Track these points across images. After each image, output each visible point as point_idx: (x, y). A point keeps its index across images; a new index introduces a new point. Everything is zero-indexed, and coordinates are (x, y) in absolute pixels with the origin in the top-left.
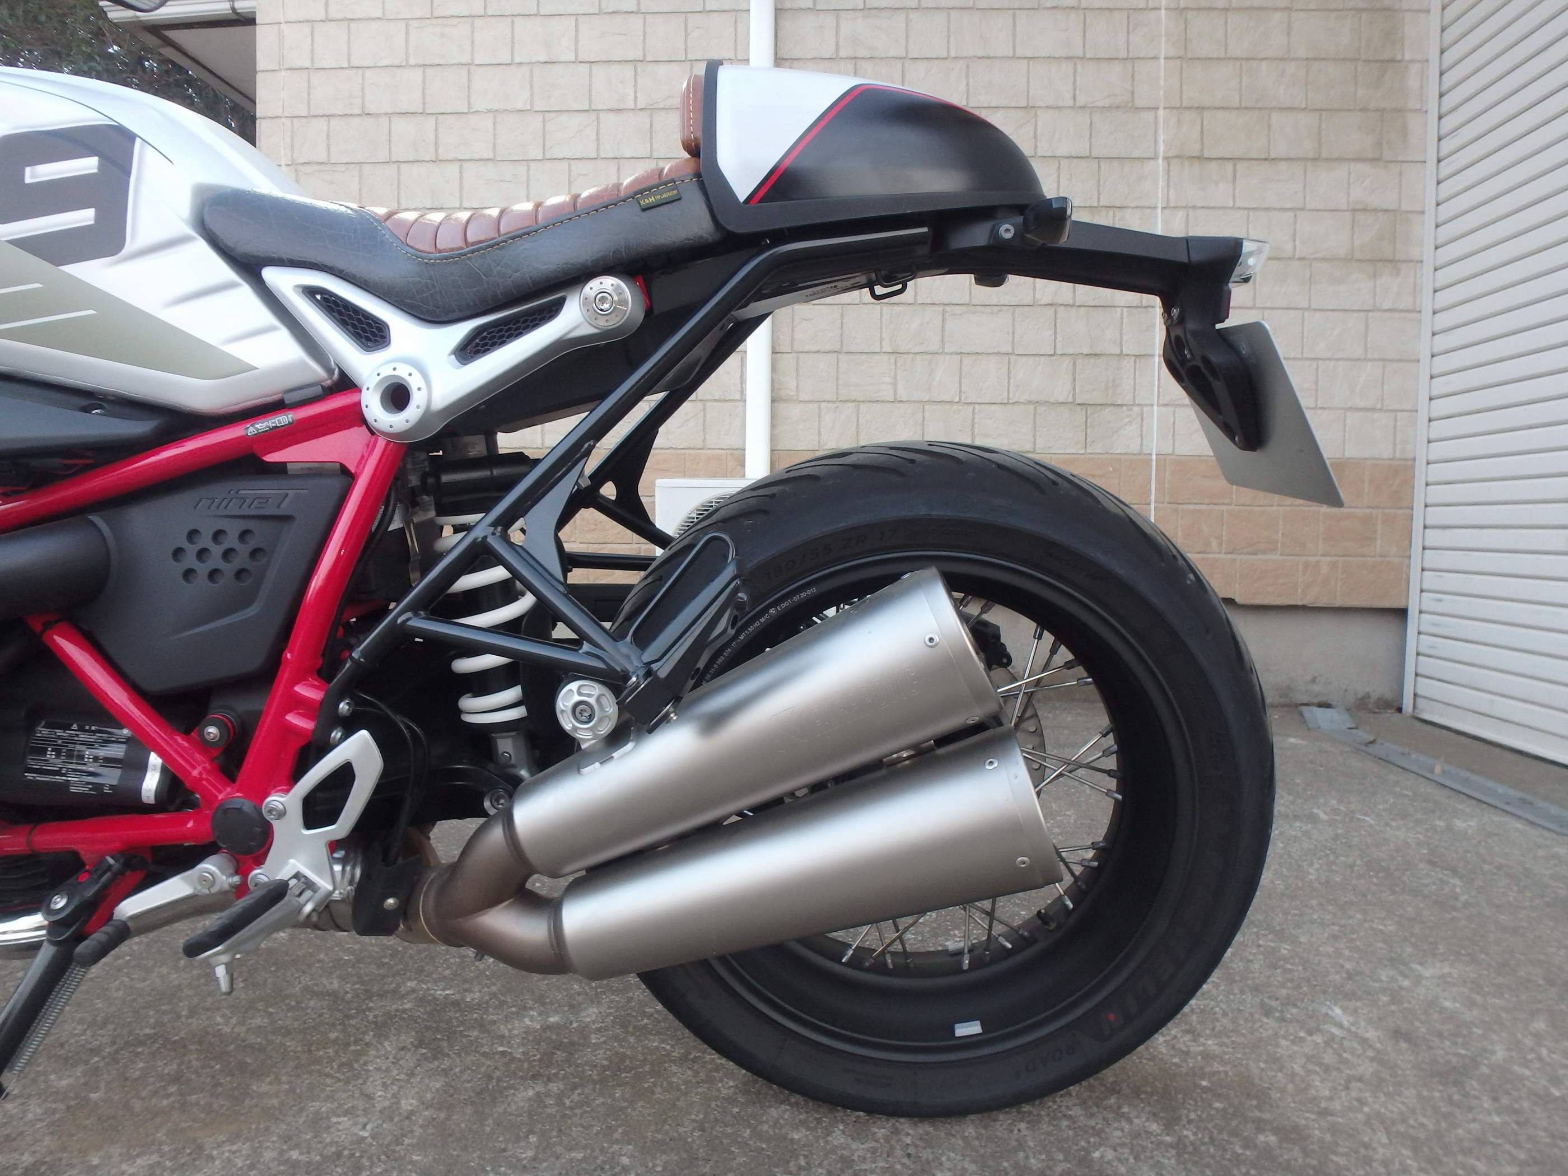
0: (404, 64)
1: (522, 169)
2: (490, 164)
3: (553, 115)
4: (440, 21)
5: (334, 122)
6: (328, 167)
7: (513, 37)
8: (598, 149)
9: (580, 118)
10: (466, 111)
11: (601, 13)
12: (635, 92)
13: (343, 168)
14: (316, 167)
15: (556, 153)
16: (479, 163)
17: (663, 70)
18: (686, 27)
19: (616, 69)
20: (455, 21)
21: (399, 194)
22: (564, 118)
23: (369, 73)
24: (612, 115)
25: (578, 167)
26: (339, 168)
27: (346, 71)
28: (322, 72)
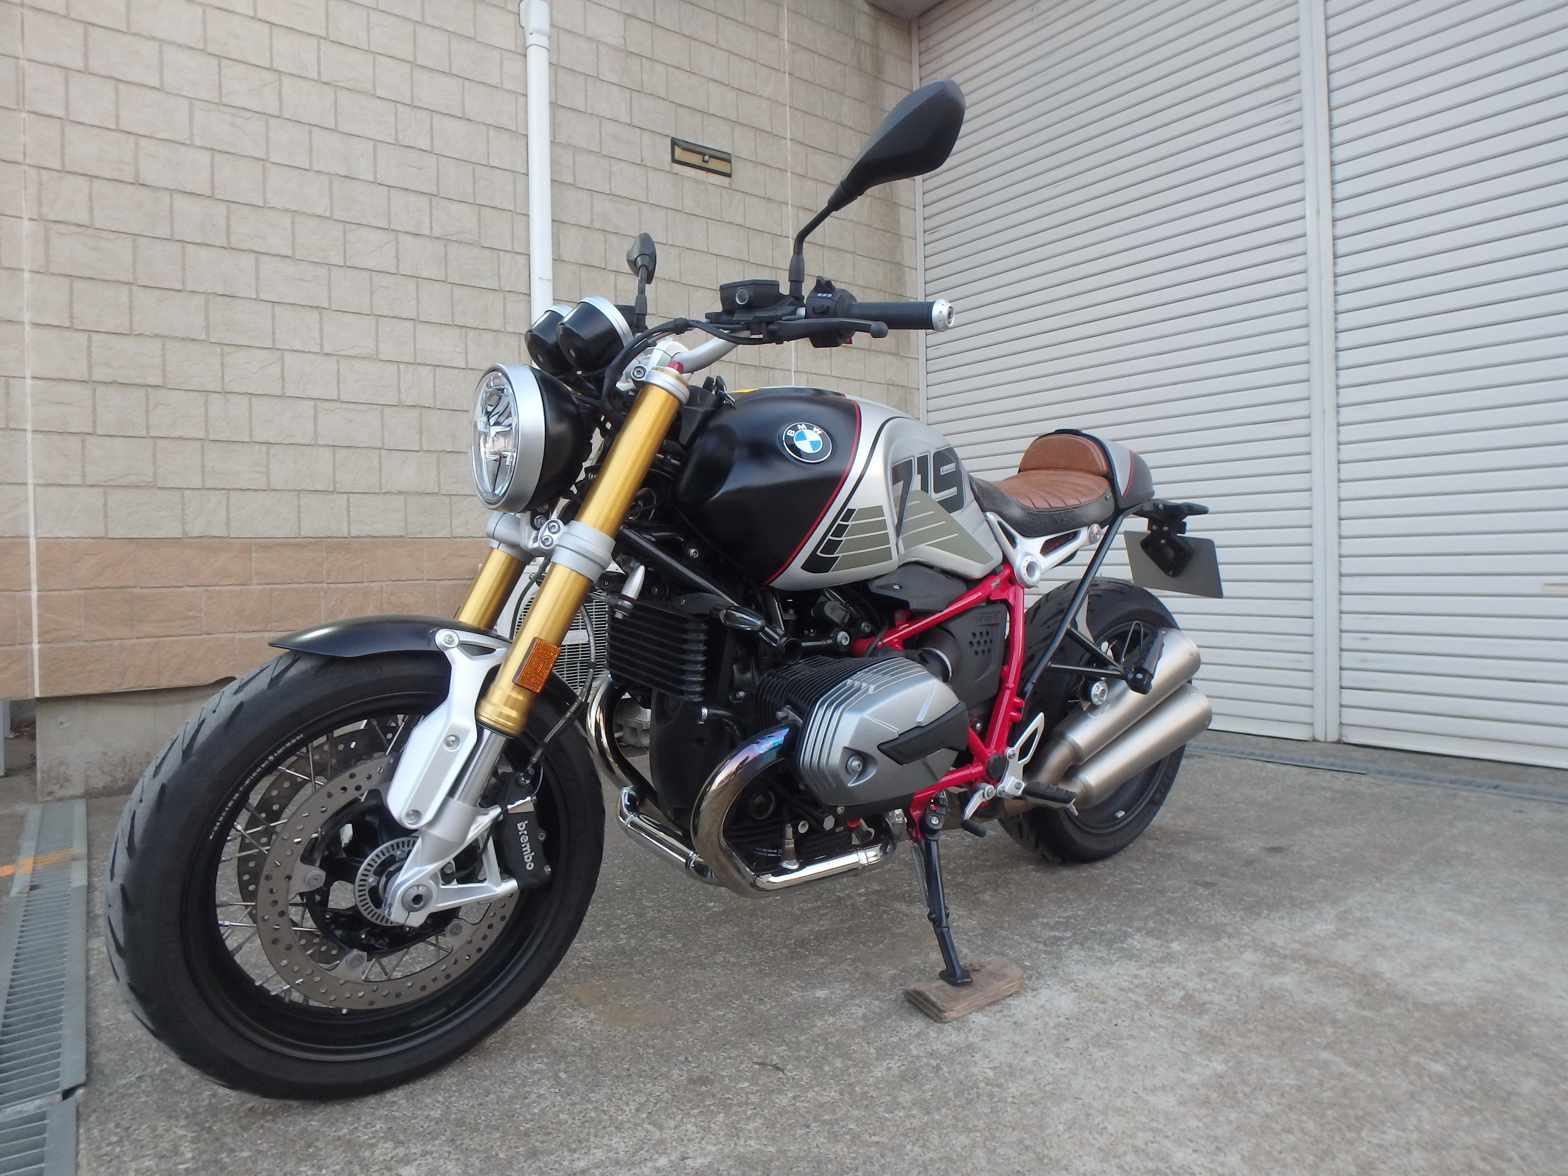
0: (188, 142)
1: (323, 271)
2: (289, 261)
3: (354, 227)
4: (230, 110)
5: (97, 184)
6: (91, 232)
7: (311, 146)
8: (398, 266)
9: (380, 235)
10: (262, 205)
11: (397, 144)
12: (431, 222)
13: (112, 236)
14: (73, 229)
15: (357, 262)
16: (277, 259)
17: (455, 208)
18: (474, 176)
19: (413, 198)
20: (248, 114)
21: (184, 275)
22: (363, 231)
23: (143, 142)
24: (409, 238)
25: (378, 278)
26: (105, 234)
27: (114, 134)
28: (81, 127)
